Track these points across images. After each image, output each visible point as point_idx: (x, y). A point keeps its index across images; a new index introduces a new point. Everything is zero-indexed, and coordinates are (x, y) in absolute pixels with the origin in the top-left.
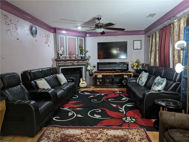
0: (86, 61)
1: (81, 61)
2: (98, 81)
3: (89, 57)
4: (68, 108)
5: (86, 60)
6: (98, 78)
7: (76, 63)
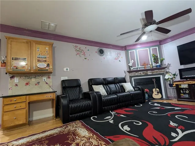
0: (164, 70)
1: (157, 71)
2: (182, 92)
3: (169, 65)
4: (115, 112)
5: (164, 68)
6: (182, 89)
7: (150, 72)
